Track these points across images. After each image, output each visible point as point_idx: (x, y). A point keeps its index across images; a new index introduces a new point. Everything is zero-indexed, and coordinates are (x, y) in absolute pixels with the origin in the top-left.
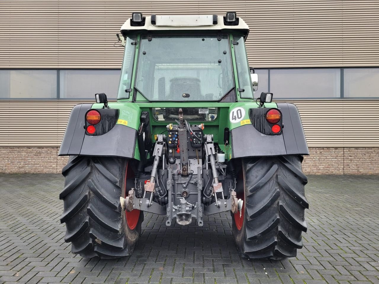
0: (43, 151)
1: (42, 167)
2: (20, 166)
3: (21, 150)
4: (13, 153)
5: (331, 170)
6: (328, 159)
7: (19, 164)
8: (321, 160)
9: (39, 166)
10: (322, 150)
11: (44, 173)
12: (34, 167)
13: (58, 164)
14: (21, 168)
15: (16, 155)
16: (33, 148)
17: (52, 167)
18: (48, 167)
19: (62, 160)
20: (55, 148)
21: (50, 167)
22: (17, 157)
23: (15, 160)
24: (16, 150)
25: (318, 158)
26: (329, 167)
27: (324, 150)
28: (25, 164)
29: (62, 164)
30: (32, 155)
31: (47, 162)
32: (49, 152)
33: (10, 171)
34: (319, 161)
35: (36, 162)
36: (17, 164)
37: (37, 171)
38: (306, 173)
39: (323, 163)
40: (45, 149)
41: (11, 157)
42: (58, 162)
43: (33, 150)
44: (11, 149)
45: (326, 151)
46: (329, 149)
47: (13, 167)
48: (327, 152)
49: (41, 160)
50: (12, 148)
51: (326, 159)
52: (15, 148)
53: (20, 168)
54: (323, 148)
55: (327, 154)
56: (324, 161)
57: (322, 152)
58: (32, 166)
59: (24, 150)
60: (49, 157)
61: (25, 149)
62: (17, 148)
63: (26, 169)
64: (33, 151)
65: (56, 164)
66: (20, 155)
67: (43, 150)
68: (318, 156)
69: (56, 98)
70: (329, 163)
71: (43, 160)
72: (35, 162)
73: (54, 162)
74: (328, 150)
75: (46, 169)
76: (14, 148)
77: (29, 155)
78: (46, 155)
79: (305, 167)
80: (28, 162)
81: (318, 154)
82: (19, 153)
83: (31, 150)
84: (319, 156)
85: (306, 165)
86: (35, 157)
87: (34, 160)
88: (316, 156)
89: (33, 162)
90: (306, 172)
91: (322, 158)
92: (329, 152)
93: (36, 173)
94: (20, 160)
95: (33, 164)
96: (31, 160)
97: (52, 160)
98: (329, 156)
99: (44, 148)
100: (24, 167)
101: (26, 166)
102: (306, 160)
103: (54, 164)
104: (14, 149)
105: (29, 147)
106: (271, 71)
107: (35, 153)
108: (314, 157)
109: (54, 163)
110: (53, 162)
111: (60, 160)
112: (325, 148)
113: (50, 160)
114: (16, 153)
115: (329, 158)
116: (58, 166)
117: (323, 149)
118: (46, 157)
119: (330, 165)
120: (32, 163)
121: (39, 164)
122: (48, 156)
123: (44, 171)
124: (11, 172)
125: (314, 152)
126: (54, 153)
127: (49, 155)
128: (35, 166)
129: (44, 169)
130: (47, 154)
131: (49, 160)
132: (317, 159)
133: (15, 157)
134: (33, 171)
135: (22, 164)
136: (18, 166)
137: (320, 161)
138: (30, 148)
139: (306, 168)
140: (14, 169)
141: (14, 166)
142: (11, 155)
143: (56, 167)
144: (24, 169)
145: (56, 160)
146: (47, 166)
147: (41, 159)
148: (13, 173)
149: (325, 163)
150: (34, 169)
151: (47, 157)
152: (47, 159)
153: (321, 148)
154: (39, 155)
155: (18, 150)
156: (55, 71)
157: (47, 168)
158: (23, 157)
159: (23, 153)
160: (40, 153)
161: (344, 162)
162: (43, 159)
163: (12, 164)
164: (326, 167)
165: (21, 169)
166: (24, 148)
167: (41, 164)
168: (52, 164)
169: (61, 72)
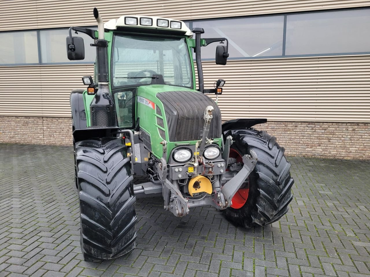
0: (30, 121)
1: (30, 138)
2: (11, 136)
3: (11, 119)
4: (4, 122)
5: (368, 154)
6: (363, 139)
7: (10, 134)
8: (354, 140)
9: (27, 136)
10: (356, 127)
11: (32, 144)
12: (23, 138)
13: (44, 135)
14: (12, 138)
15: (7, 125)
16: (20, 118)
17: (39, 138)
18: (35, 138)
19: (48, 131)
20: (40, 118)
21: (38, 138)
22: (7, 126)
23: (6, 130)
24: (6, 120)
25: (349, 136)
26: (365, 149)
27: (359, 127)
28: (14, 134)
29: (48, 135)
30: (20, 125)
31: (34, 133)
32: (35, 122)
33: (2, 141)
34: (350, 141)
35: (25, 132)
36: (8, 134)
37: (26, 142)
38: (329, 156)
39: (355, 144)
40: (31, 120)
41: (2, 126)
42: (44, 133)
43: (21, 119)
45: (362, 127)
46: (368, 125)
47: (5, 137)
48: (363, 130)
49: (29, 130)
50: (2, 117)
51: (361, 139)
52: (5, 117)
53: (11, 138)
54: (358, 124)
55: (363, 132)
56: (358, 142)
57: (356, 129)
58: (21, 136)
59: (13, 119)
60: (36, 127)
61: (14, 118)
62: (7, 117)
63: (16, 139)
64: (21, 121)
65: (42, 135)
66: (10, 124)
67: (30, 119)
68: (349, 134)
69: (38, 63)
70: (365, 144)
71: (31, 131)
72: (24, 132)
73: (41, 133)
74: (364, 127)
75: (34, 140)
76: (4, 117)
77: (18, 125)
78: (33, 125)
79: (329, 148)
80: (17, 132)
81: (350, 132)
82: (9, 123)
83: (19, 119)
84: (351, 134)
85: (331, 145)
86: (23, 127)
87: (22, 130)
88: (347, 134)
89: (22, 132)
90: (330, 155)
91: (355, 137)
92: (366, 129)
93: (25, 143)
94: (10, 130)
95: (22, 134)
96: (19, 130)
97: (38, 131)
98: (366, 134)
99: (31, 118)
100: (14, 137)
101: (16, 136)
102: (331, 139)
103: (41, 135)
104: (4, 118)
105: (17, 117)
106: (289, 17)
107: (22, 123)
108: (344, 136)
109: (40, 134)
110: (40, 133)
111: (46, 131)
112: (360, 124)
113: (37, 131)
114: (6, 123)
115: (366, 137)
116: (44, 137)
117: (358, 125)
118: (33, 127)
119: (367, 147)
120: (21, 133)
121: (28, 134)
122: (35, 126)
123: (33, 142)
124: (4, 141)
125: (344, 129)
126: (40, 124)
127: (35, 125)
128: (24, 136)
129: (32, 140)
130: (34, 124)
131: (36, 131)
132: (347, 139)
133: (6, 126)
134: (22, 141)
135: (12, 134)
136: (9, 135)
137: (352, 141)
138: (18, 117)
139: (330, 150)
140: (6, 139)
141: (5, 135)
142: (3, 124)
143: (43, 139)
144: (14, 139)
145: (42, 131)
146: (35, 136)
147: (29, 129)
148: (6, 143)
149: (359, 144)
150: (24, 139)
151: (34, 127)
152: (34, 129)
153: (354, 124)
154: (26, 125)
155: (7, 119)
156: (35, 33)
157: (35, 139)
158: (12, 127)
159: (13, 123)
160: (27, 123)
162: (30, 129)
163: (3, 134)
164: (360, 149)
165: (12, 139)
166: (12, 117)
167: (29, 134)
168: (39, 135)
169: (42, 33)
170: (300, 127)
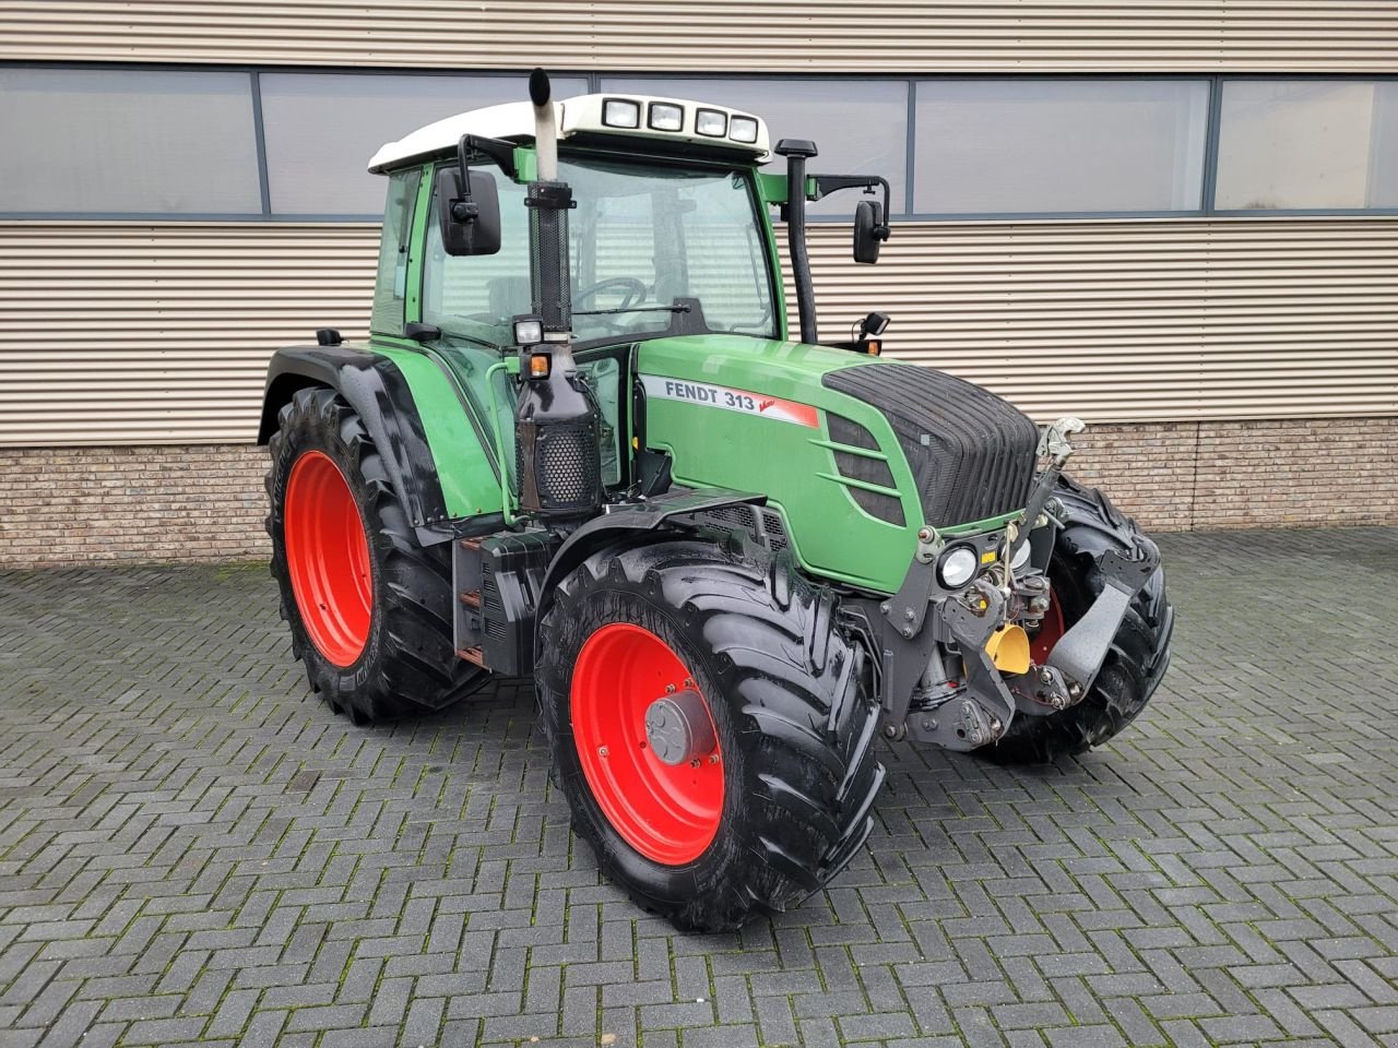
5: (1144, 515)
6: (1134, 472)
8: (1110, 476)
10: (1115, 436)
25: (1097, 466)
26: (1139, 501)
27: (1123, 436)
34: (1100, 481)
39: (1113, 487)
45: (1129, 436)
46: (1144, 431)
48: (1133, 444)
51: (1127, 473)
54: (1118, 426)
55: (1134, 450)
56: (1120, 480)
57: (1116, 444)
68: (1097, 459)
70: (1138, 487)
74: (1136, 436)
81: (1100, 452)
84: (1102, 459)
88: (1090, 459)
91: (1113, 466)
92: (1141, 443)
98: (1140, 458)
108: (1083, 466)
112: (1124, 428)
115: (1140, 464)
117: (1120, 431)
119: (1143, 494)
125: (1085, 445)
132: (1093, 474)
137: (1106, 480)
149: (1124, 487)
153: (1109, 429)
161: (1195, 481)
164: (1126, 501)
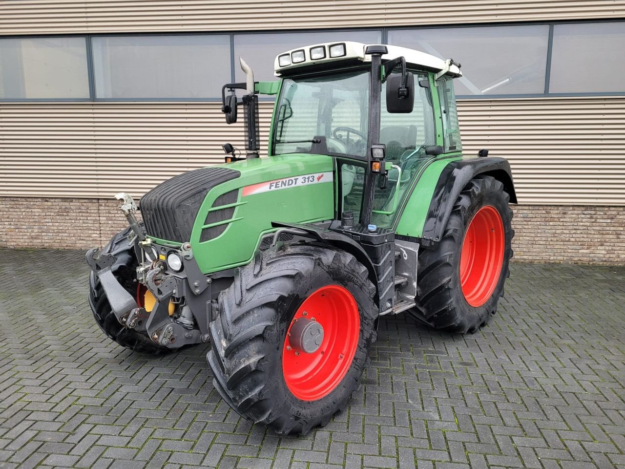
0: (72, 207)
1: (73, 238)
2: (33, 234)
3: (32, 203)
4: (17, 210)
7: (30, 230)
9: (66, 234)
11: (77, 249)
12: (58, 238)
13: (102, 232)
14: (36, 238)
15: (24, 214)
16: (53, 200)
17: (91, 238)
18: (83, 238)
19: (110, 226)
20: (94, 201)
21: (88, 239)
22: (25, 216)
23: (23, 223)
24: (22, 204)
28: (40, 231)
29: (109, 232)
30: (52, 214)
31: (81, 228)
32: (83, 208)
33: (15, 244)
35: (61, 228)
36: (26, 231)
37: (65, 244)
38: (617, 261)
40: (76, 204)
41: (14, 216)
42: (102, 228)
43: (54, 204)
44: (14, 201)
47: (21, 237)
49: (69, 224)
50: (15, 199)
52: (19, 199)
53: (32, 238)
58: (54, 234)
59: (37, 203)
60: (85, 218)
61: (39, 201)
62: (24, 200)
63: (43, 241)
64: (53, 207)
65: (98, 232)
66: (30, 213)
67: (71, 204)
71: (74, 225)
72: (59, 228)
73: (95, 228)
75: (81, 242)
76: (17, 199)
77: (47, 214)
78: (78, 215)
79: (618, 248)
80: (46, 227)
82: (28, 210)
83: (49, 204)
85: (620, 244)
86: (58, 217)
87: (57, 224)
89: (55, 228)
90: (618, 259)
93: (62, 248)
94: (31, 224)
95: (56, 231)
96: (51, 224)
97: (90, 225)
99: (74, 201)
100: (40, 237)
101: (43, 234)
102: (621, 234)
103: (95, 232)
104: (18, 201)
105: (45, 199)
107: (57, 210)
109: (94, 230)
110: (92, 228)
111: (105, 225)
113: (86, 225)
114: (23, 210)
116: (102, 235)
118: (78, 218)
120: (54, 230)
121: (67, 231)
122: (82, 216)
123: (78, 245)
124: (18, 245)
126: (92, 211)
127: (83, 214)
128: (60, 235)
129: (77, 242)
130: (80, 212)
131: (84, 225)
133: (21, 217)
134: (56, 244)
135: (36, 231)
136: (29, 234)
138: (47, 199)
139: (619, 252)
140: (22, 240)
141: (21, 234)
142: (15, 213)
143: (99, 239)
144: (40, 241)
145: (97, 225)
146: (82, 235)
147: (70, 221)
148: (22, 248)
150: (59, 241)
151: (81, 218)
152: (81, 221)
154: (65, 214)
155: (25, 203)
156: (83, 40)
157: (82, 240)
158: (36, 217)
159: (36, 210)
160: (67, 210)
162: (73, 221)
163: (17, 230)
165: (35, 241)
166: (36, 200)
167: (72, 232)
168: (90, 232)
169: (95, 41)
170: (572, 214)
